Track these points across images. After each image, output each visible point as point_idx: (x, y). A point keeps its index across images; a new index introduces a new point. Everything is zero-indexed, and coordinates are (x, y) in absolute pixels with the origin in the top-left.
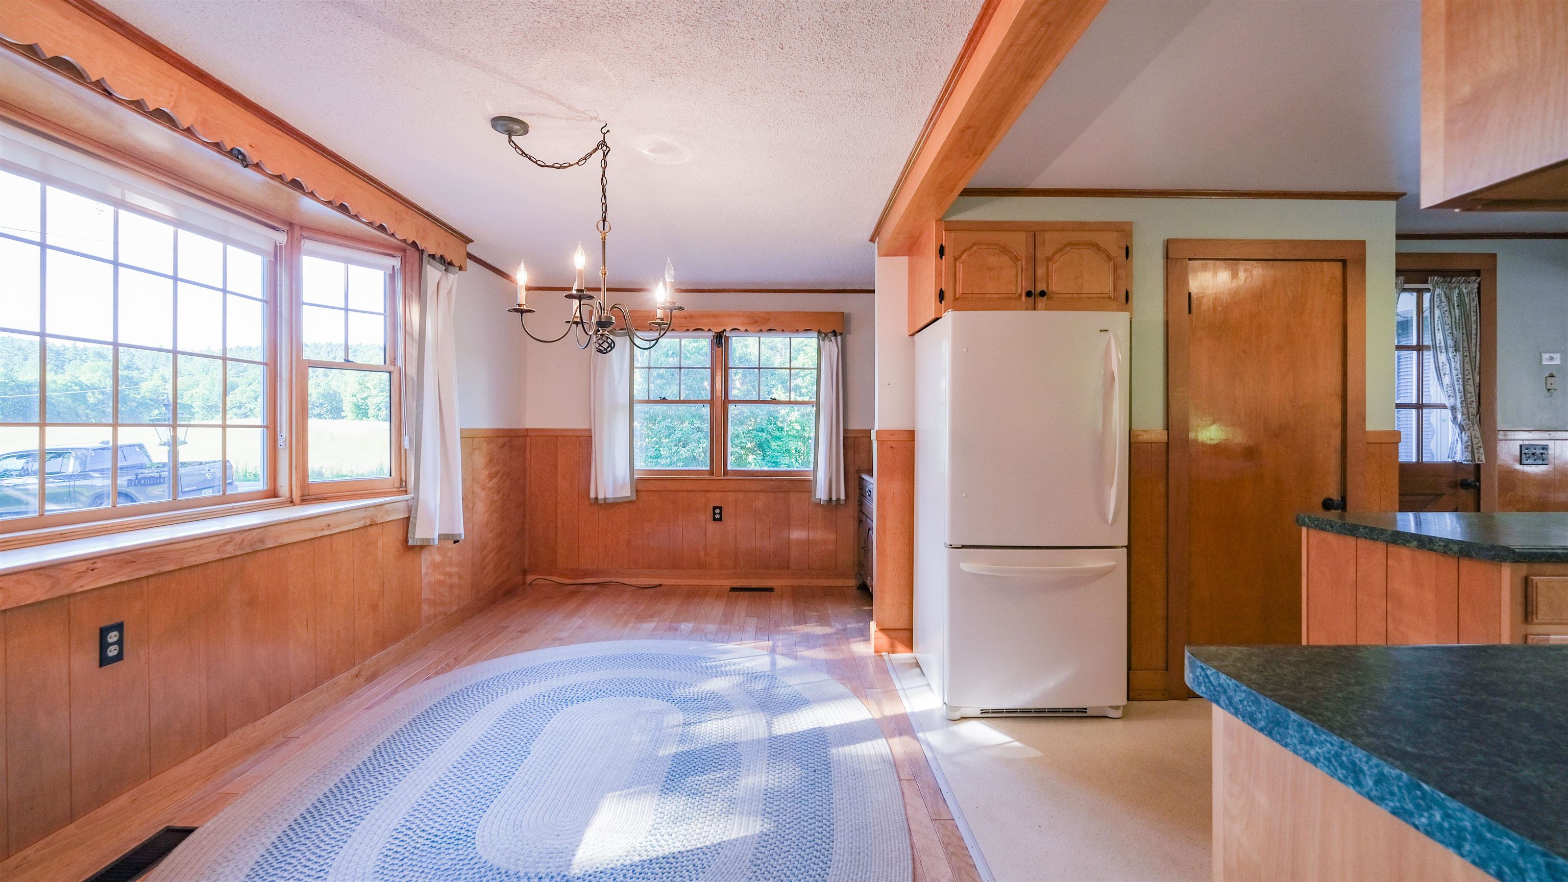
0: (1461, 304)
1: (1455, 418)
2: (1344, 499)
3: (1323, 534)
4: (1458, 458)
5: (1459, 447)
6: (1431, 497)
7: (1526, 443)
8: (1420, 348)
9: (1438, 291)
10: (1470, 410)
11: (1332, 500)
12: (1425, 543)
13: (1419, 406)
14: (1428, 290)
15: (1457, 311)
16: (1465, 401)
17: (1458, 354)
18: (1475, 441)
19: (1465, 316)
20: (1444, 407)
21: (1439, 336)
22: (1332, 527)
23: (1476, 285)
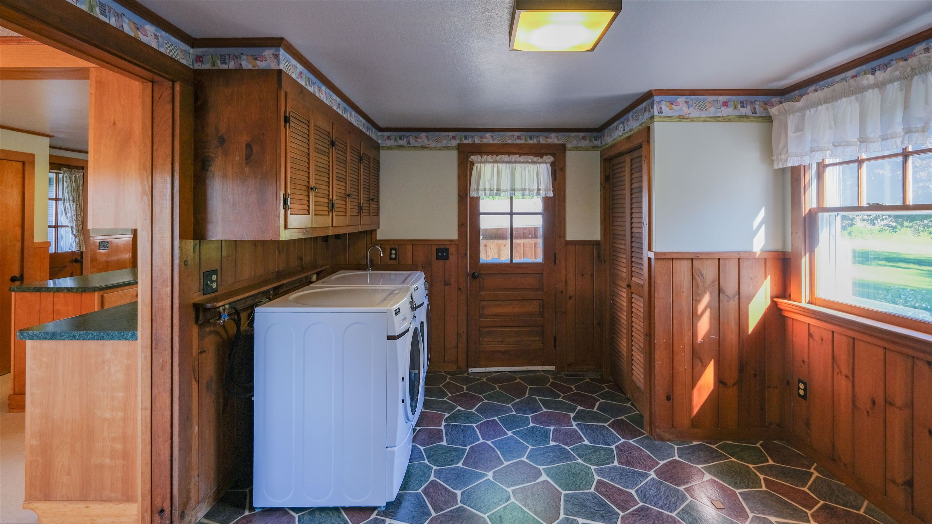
0: (76, 181)
1: (73, 232)
2: (22, 276)
3: (24, 294)
4: (74, 250)
5: (74, 244)
6: (61, 268)
7: (101, 241)
8: (57, 199)
9: (66, 175)
10: (79, 228)
11: (16, 277)
12: (59, 290)
13: (56, 227)
14: (62, 174)
15: (74, 184)
16: (77, 225)
17: (74, 204)
18: (81, 242)
19: (77, 186)
20: (68, 226)
21: (66, 195)
22: (29, 290)
23: (82, 174)
